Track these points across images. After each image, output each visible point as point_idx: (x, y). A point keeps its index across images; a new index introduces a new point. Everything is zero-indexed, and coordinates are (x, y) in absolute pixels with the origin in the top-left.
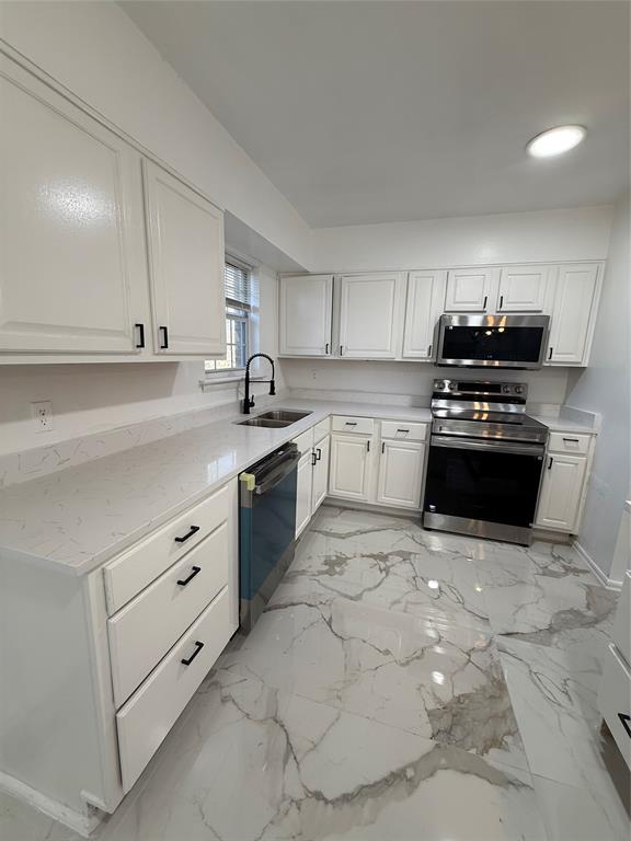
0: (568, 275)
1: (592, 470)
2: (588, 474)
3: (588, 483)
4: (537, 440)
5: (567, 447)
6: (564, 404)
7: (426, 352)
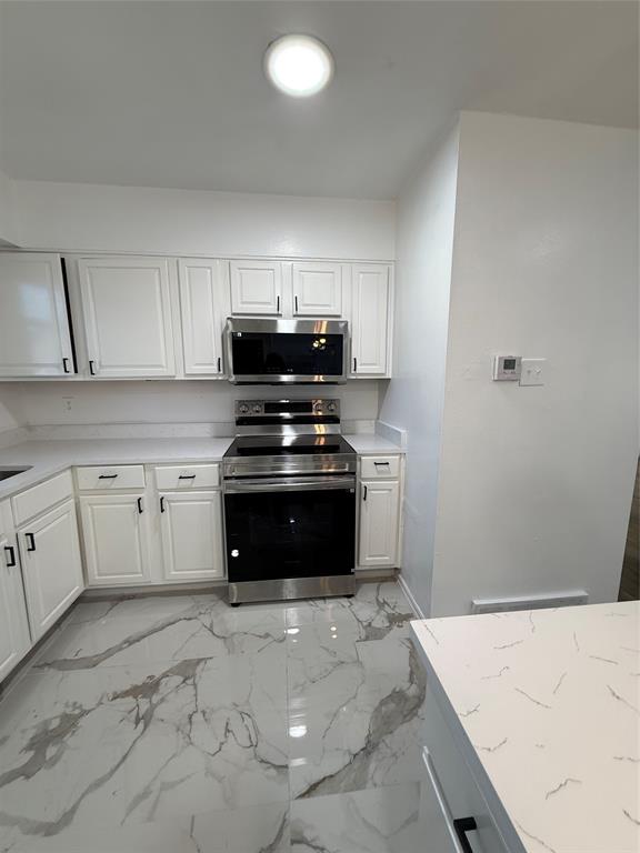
0: (361, 276)
1: (405, 494)
2: (402, 499)
3: (404, 510)
4: (347, 470)
5: (379, 472)
6: (378, 418)
7: (216, 367)
